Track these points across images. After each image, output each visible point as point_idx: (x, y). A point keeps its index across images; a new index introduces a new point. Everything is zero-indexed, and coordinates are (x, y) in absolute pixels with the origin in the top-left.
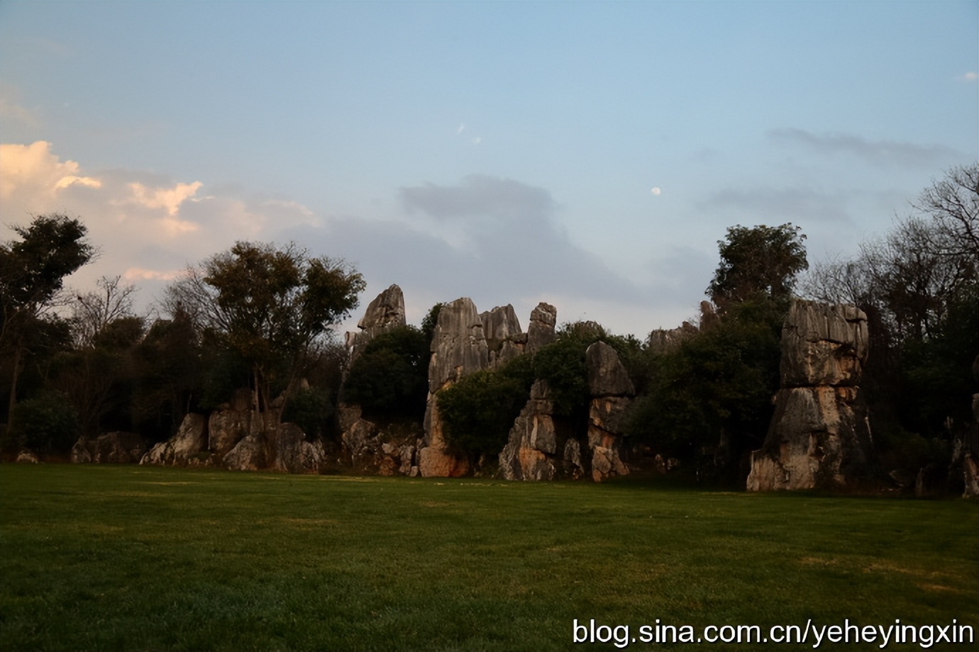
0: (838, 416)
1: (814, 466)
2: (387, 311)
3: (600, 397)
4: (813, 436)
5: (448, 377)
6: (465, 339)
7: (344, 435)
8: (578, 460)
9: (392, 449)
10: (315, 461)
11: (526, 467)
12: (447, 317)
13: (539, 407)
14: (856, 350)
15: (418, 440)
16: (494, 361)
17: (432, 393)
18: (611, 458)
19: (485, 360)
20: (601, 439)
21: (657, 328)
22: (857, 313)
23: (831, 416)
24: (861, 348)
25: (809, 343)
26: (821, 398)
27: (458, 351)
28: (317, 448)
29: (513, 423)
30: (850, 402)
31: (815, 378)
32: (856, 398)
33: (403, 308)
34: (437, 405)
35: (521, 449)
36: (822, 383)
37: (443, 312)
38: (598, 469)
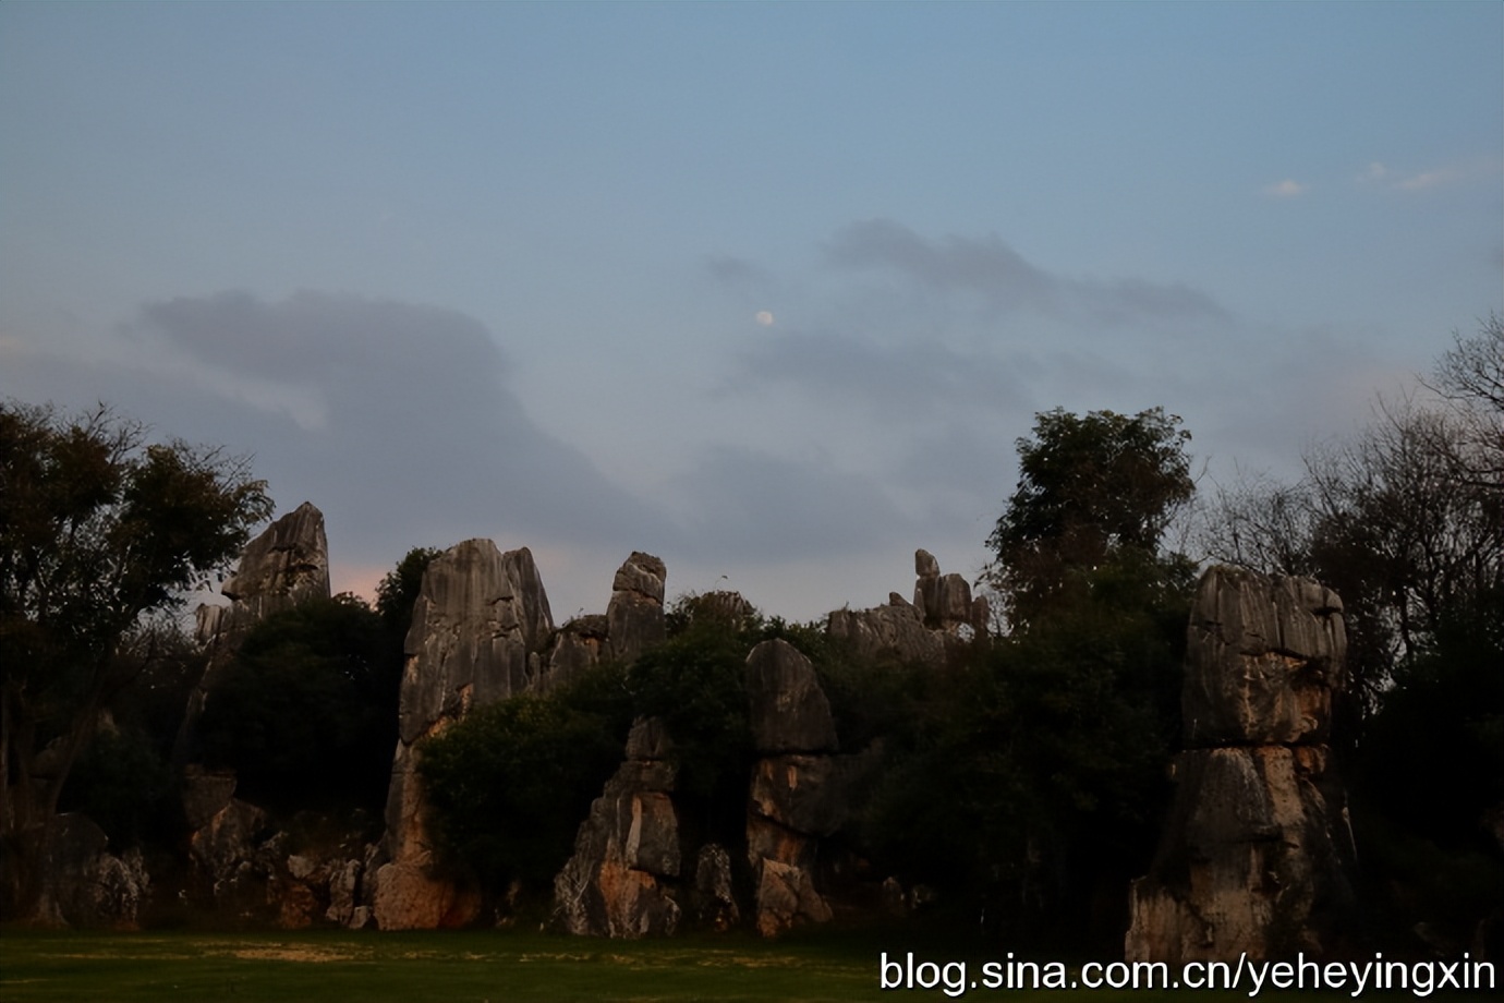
0: (1300, 808)
1: (1262, 912)
2: (288, 561)
3: (774, 755)
4: (1257, 851)
5: (441, 709)
6: (481, 627)
7: (195, 837)
8: (728, 890)
9: (312, 867)
10: (129, 899)
11: (616, 907)
12: (443, 581)
13: (645, 776)
14: (1326, 672)
15: (369, 846)
16: (537, 675)
17: (407, 745)
18: (797, 886)
19: (520, 671)
20: (776, 845)
21: (838, 607)
22: (1326, 597)
23: (1289, 809)
24: (1335, 668)
25: (1246, 658)
26: (1269, 769)
27: (465, 653)
28: (131, 867)
29: (588, 811)
30: (1317, 778)
31: (1256, 729)
32: (1325, 770)
33: (324, 553)
34: (418, 770)
35: (605, 866)
36: (1269, 739)
37: (433, 570)
38: (770, 909)
